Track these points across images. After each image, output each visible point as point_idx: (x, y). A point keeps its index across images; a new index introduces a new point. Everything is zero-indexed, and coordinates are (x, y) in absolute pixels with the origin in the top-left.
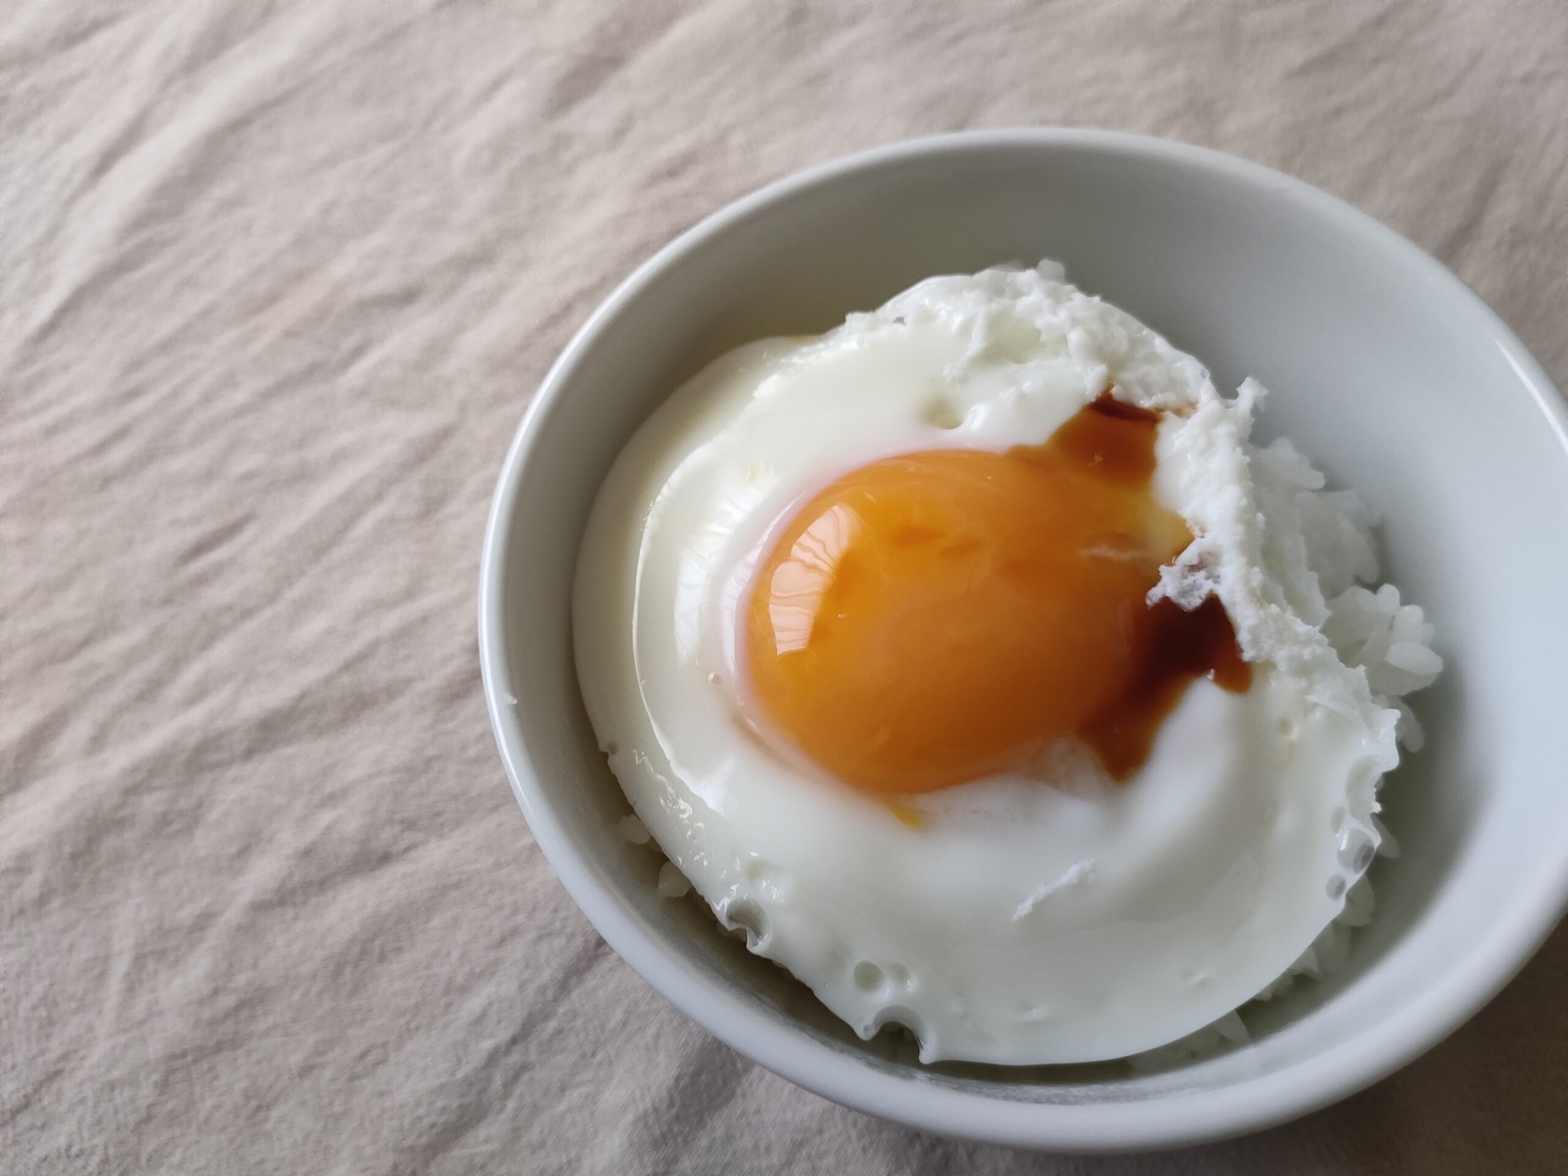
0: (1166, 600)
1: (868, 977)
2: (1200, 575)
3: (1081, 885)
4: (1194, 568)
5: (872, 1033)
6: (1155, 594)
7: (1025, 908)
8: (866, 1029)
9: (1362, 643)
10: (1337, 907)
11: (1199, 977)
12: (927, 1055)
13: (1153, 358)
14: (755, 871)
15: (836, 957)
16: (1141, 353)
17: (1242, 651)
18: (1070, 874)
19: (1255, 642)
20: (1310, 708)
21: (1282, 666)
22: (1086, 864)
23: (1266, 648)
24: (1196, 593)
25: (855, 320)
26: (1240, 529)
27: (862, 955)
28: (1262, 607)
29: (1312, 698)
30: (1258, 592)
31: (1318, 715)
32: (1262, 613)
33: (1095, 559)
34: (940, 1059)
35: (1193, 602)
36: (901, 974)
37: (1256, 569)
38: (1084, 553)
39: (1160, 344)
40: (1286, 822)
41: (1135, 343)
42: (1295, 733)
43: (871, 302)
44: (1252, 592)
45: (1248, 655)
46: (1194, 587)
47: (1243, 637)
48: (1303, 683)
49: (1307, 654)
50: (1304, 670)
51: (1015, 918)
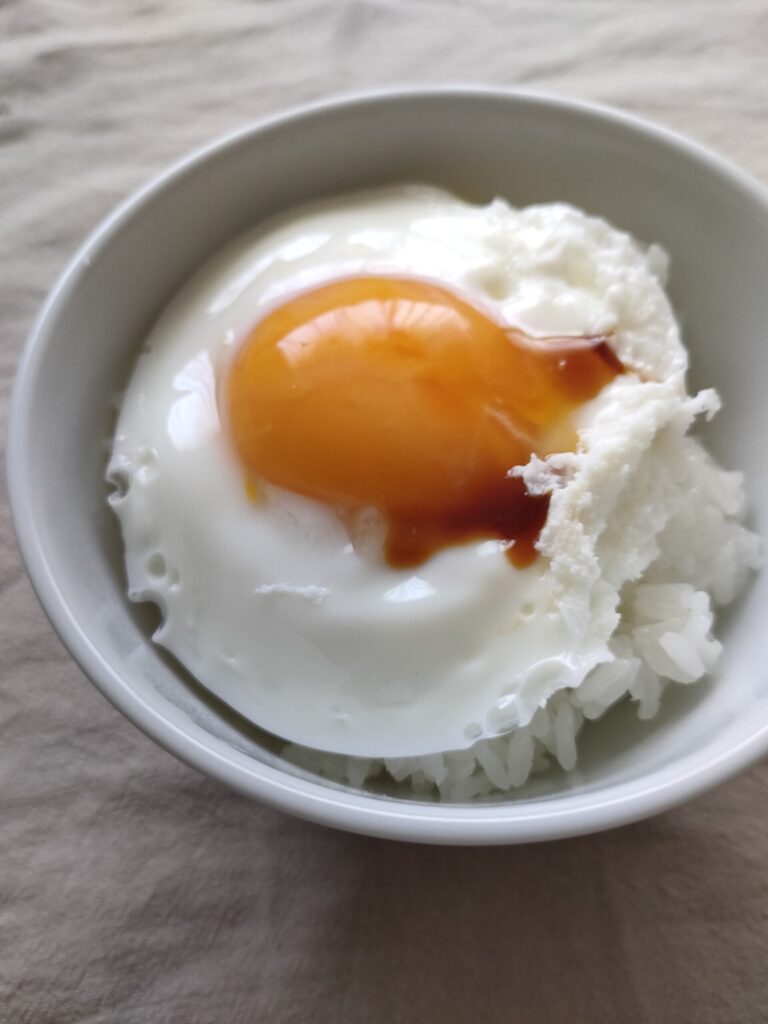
0: (520, 480)
1: (158, 567)
2: (556, 477)
3: (309, 601)
4: (556, 472)
5: (136, 599)
6: (518, 471)
7: (266, 589)
8: (134, 594)
9: (659, 621)
10: (466, 744)
11: (345, 716)
12: (159, 636)
13: (660, 337)
14: (147, 459)
15: (148, 540)
16: (653, 328)
17: (538, 540)
18: (308, 589)
19: (550, 539)
20: (553, 609)
21: (554, 565)
22: (324, 591)
23: (553, 548)
24: (543, 487)
25: (499, 206)
26: (604, 464)
27: (162, 549)
28: (572, 518)
29: (560, 604)
30: (578, 509)
31: (552, 616)
32: (566, 522)
33: (494, 421)
34: (165, 645)
35: (535, 490)
36: (175, 579)
37: (589, 494)
38: (488, 410)
39: (673, 332)
40: (473, 667)
41: (653, 319)
42: (529, 618)
43: (520, 200)
44: (573, 507)
45: (539, 545)
46: (544, 482)
47: (545, 532)
48: (560, 588)
49: (574, 568)
50: (568, 581)
51: (257, 591)
